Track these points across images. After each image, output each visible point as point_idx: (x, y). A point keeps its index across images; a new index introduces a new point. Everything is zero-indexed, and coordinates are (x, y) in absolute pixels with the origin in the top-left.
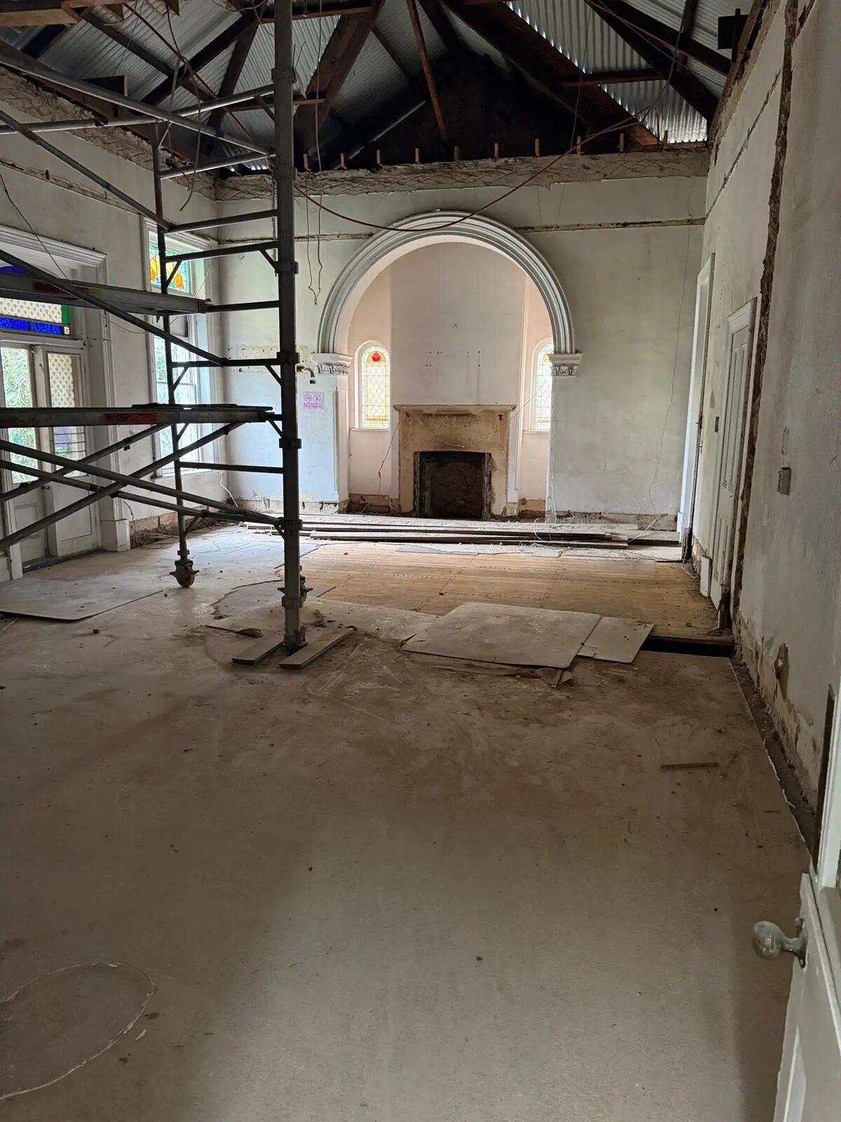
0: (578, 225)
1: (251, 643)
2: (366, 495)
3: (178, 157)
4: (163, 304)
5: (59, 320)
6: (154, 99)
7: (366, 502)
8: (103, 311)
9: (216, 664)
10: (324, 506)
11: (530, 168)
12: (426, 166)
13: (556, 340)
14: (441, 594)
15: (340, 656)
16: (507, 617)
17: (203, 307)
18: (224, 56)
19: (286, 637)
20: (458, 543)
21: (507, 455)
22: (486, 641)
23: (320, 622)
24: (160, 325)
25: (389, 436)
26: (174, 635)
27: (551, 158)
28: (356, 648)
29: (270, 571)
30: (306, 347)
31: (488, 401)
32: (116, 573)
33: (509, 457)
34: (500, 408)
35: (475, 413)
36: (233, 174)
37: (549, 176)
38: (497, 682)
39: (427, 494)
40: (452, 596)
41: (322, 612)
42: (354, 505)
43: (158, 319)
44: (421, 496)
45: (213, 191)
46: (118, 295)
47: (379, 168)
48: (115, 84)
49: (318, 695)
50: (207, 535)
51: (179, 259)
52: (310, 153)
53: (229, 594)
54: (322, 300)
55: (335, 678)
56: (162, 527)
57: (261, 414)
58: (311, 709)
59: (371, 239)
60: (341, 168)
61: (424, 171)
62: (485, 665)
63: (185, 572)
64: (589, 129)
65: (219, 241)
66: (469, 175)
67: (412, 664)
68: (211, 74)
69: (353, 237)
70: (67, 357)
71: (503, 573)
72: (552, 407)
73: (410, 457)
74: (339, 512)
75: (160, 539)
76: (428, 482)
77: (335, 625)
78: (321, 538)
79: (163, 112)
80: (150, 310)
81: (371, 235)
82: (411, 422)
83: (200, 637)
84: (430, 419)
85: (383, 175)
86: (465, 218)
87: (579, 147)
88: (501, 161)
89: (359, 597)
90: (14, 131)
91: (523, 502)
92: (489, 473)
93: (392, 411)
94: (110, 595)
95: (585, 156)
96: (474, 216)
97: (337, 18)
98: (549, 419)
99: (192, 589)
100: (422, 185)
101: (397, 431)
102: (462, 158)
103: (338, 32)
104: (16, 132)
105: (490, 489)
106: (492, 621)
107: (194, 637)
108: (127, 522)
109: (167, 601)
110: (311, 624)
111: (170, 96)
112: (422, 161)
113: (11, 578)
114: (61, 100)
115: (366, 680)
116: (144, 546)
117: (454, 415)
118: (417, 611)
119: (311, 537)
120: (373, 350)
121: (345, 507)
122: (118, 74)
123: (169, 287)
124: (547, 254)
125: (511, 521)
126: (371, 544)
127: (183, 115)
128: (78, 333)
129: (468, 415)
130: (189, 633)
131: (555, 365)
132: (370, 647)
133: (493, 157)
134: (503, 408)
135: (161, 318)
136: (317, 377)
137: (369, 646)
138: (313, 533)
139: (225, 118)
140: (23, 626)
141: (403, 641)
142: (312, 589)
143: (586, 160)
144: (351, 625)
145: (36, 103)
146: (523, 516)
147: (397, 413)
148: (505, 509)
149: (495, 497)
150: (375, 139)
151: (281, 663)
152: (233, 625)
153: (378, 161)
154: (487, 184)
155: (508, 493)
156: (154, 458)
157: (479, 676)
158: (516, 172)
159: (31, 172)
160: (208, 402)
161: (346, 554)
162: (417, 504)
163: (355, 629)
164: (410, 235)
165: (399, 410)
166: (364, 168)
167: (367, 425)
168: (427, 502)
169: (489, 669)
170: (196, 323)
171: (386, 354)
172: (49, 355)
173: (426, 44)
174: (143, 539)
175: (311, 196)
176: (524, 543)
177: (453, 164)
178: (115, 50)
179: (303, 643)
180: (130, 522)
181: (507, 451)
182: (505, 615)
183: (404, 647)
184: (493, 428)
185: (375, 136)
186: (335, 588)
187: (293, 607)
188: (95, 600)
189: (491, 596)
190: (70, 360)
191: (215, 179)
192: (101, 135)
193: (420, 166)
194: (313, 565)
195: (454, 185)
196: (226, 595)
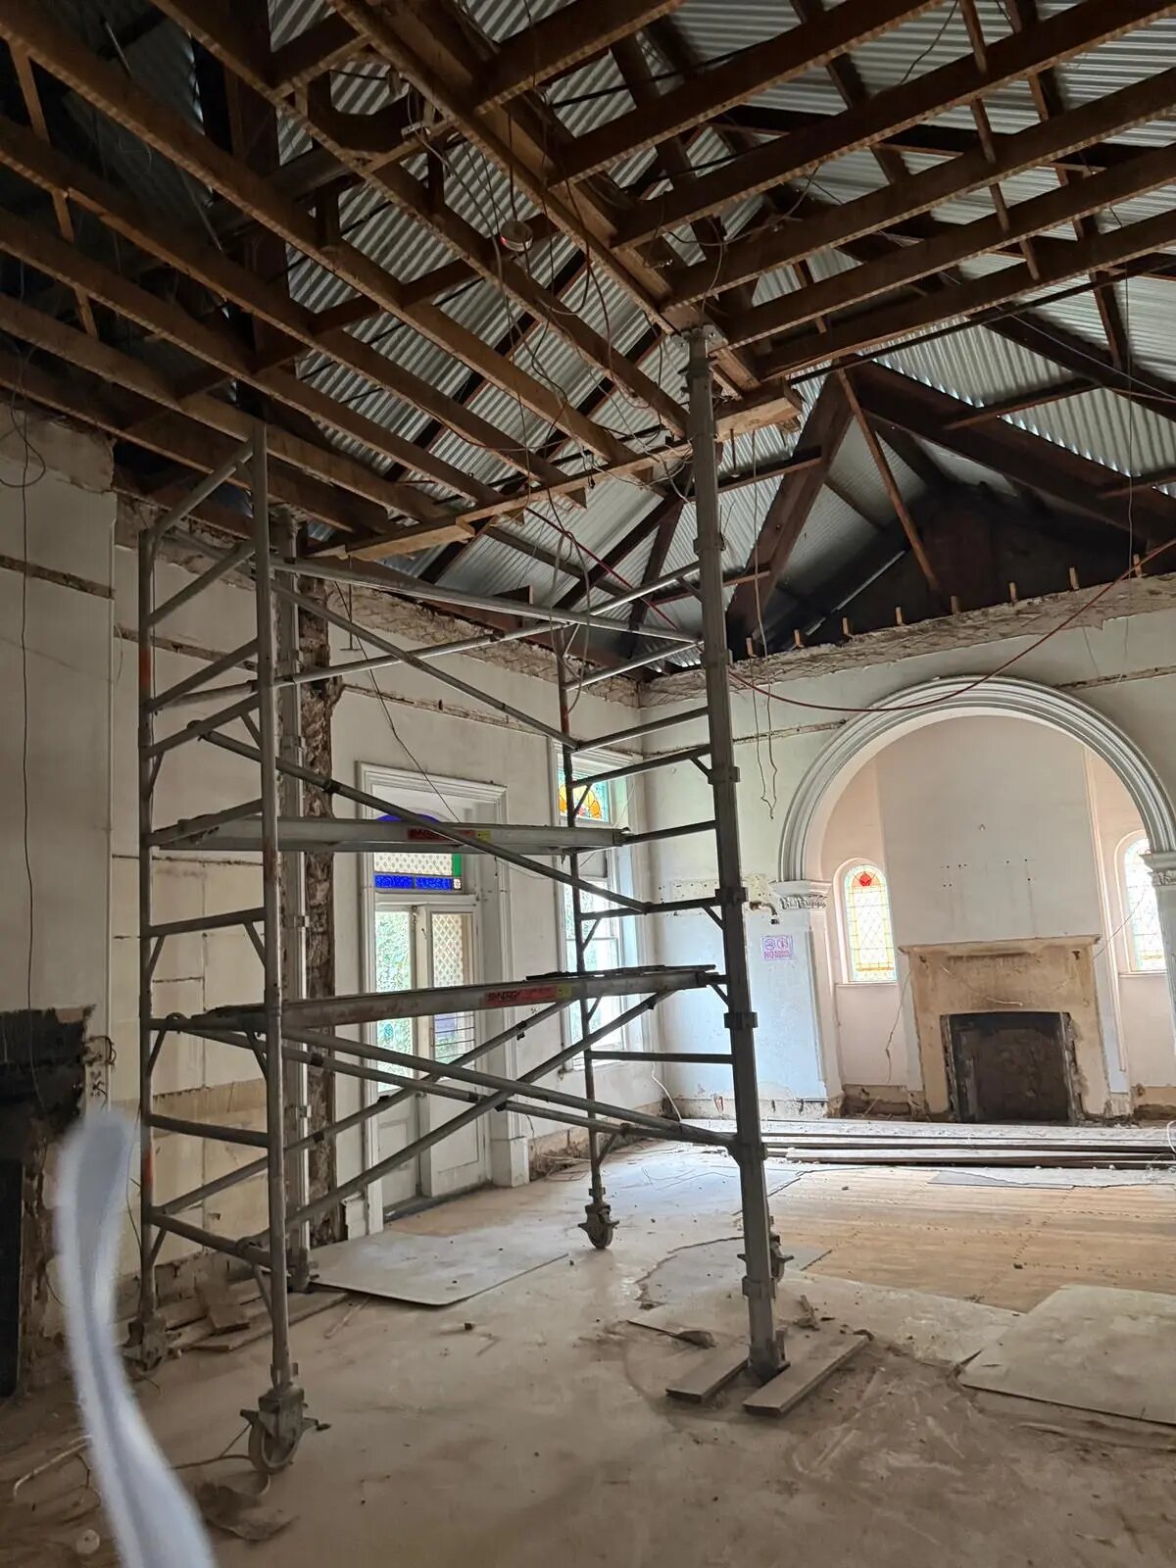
0: (1156, 670)
1: (697, 1357)
2: (868, 1086)
3: (593, 665)
4: (568, 839)
5: (448, 872)
6: (566, 604)
7: (871, 1097)
8: (491, 856)
9: (641, 1398)
10: (805, 1105)
11: (1067, 607)
12: (915, 627)
13: (1152, 833)
14: (1018, 1267)
15: (846, 1391)
16: (1152, 1319)
17: (619, 838)
18: (645, 546)
19: (752, 1350)
20: (1033, 1167)
21: (1098, 1014)
22: (1120, 1369)
23: (809, 1320)
24: (565, 867)
25: (896, 994)
26: (581, 1338)
27: (1097, 589)
28: (875, 1377)
29: (727, 1221)
30: (764, 876)
31: (1053, 930)
32: (505, 1222)
33: (1102, 1017)
34: (1071, 942)
35: (1032, 952)
36: (661, 675)
37: (1098, 612)
38: (1153, 1467)
39: (969, 1082)
40: (1037, 1270)
41: (813, 1301)
42: (853, 1104)
43: (563, 859)
44: (959, 1086)
45: (635, 699)
46: (512, 835)
47: (847, 639)
48: (521, 595)
49: (813, 1475)
50: (632, 1157)
51: (588, 781)
52: (755, 635)
53: (663, 1262)
54: (781, 812)
55: (841, 1439)
56: (572, 1145)
57: (699, 977)
58: (802, 1505)
59: (844, 728)
60: (798, 648)
61: (911, 633)
62: (1122, 1424)
63: (599, 1225)
64: (1149, 544)
65: (643, 754)
66: (977, 628)
67: (980, 1416)
68: (630, 568)
69: (818, 728)
70: (457, 916)
71: (1125, 1226)
72: (1164, 933)
73: (935, 1023)
74: (830, 1116)
75: (571, 1165)
76: (970, 1063)
77: (837, 1324)
78: (805, 1161)
79: (575, 615)
80: (551, 849)
81: (843, 722)
82: (928, 972)
83: (619, 1344)
84: (959, 963)
85: (855, 646)
86: (977, 683)
87: (1138, 569)
88: (1023, 604)
89: (874, 1270)
90: (397, 659)
91: (1139, 1091)
92: (1070, 1044)
93: (897, 956)
94: (493, 1261)
95: (1149, 578)
96: (991, 679)
97: (779, 478)
98: (1162, 953)
99: (610, 1252)
100: (908, 651)
101: (909, 986)
102: (964, 609)
103: (782, 492)
104: (400, 662)
105: (1077, 1071)
106: (1121, 1326)
107: (607, 1343)
108: (525, 1140)
109: (573, 1273)
110: (794, 1323)
111: (585, 597)
112: (907, 622)
113: (367, 1233)
114: (460, 623)
115: (897, 1448)
116: (548, 1176)
117: (999, 956)
118: (978, 1302)
119: (789, 1159)
120: (859, 871)
121: (839, 1106)
122: (523, 585)
123: (578, 816)
124: (1113, 714)
125: (1123, 1125)
126: (885, 1171)
127: (594, 614)
128: (471, 883)
129: (1020, 954)
130: (601, 1334)
131: (1157, 871)
132: (900, 1377)
133: (1009, 601)
134: (1080, 941)
135: (568, 858)
136: (781, 915)
137: (898, 1373)
138: (791, 1152)
139: (648, 614)
140: (371, 1314)
141: (958, 1366)
142: (792, 1258)
143: (1153, 583)
144: (860, 1328)
145: (431, 630)
146: (1142, 1116)
147: (906, 957)
148: (1108, 1105)
149: (1088, 1084)
150: (839, 608)
151: (746, 1402)
152: (669, 1324)
153: (846, 631)
154: (1004, 636)
155: (1110, 1076)
156: (562, 1044)
157: (1119, 1451)
158: (1047, 614)
159: (423, 704)
160: (634, 964)
161: (846, 1189)
162: (955, 1099)
163: (870, 1337)
164: (903, 714)
165: (908, 953)
166: (826, 642)
167: (860, 977)
168: (971, 1097)
169: (1133, 1434)
170: (617, 858)
171: (879, 875)
172: (434, 916)
173: (899, 486)
174: (547, 1166)
175: (759, 687)
176: (1155, 1166)
177: (950, 618)
178: (522, 559)
179: (782, 1364)
180: (529, 1141)
181: (1097, 1008)
182: (1148, 1314)
183: (962, 1379)
184: (1067, 971)
185: (839, 604)
186: (830, 1252)
187: (760, 1296)
188: (473, 1270)
189: (1110, 1271)
190: (460, 920)
191: (638, 683)
192: (502, 654)
193: (904, 629)
194: (792, 1209)
195: (957, 644)
196: (659, 1265)
